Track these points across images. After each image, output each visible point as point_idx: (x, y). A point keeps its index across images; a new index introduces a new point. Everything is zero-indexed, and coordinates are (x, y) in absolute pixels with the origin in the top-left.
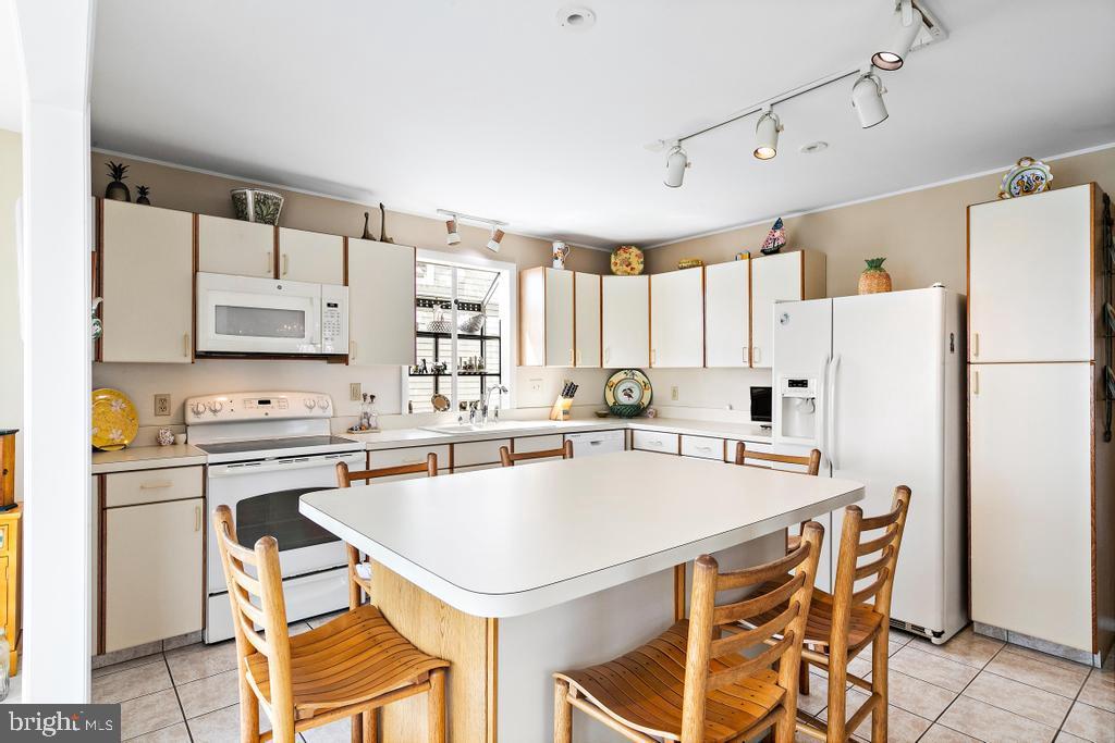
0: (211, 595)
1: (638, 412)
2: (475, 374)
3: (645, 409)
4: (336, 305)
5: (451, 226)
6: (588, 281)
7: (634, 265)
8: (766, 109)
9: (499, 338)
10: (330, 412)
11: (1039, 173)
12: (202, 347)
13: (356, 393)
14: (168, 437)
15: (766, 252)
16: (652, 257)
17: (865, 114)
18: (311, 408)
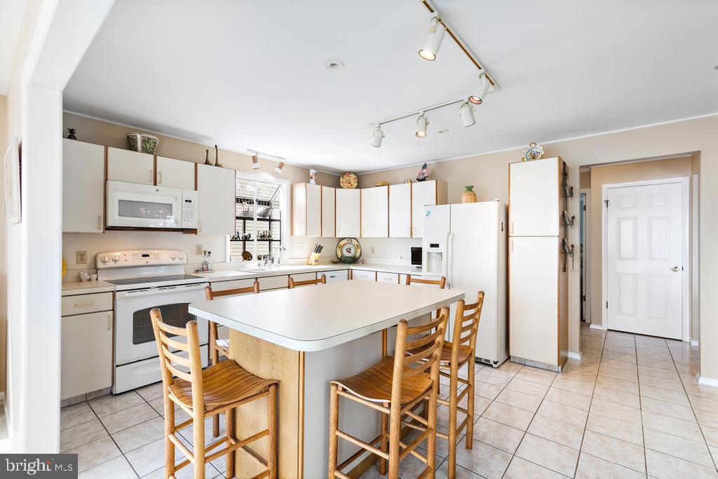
0: (117, 366)
1: (354, 260)
2: (266, 240)
3: (358, 259)
4: (190, 201)
5: (255, 159)
6: (328, 191)
7: (352, 183)
8: (422, 113)
9: (280, 221)
10: (185, 261)
11: (538, 151)
12: (110, 224)
13: (199, 250)
14: (85, 276)
15: (419, 180)
16: (362, 180)
17: (466, 121)
18: (173, 259)
